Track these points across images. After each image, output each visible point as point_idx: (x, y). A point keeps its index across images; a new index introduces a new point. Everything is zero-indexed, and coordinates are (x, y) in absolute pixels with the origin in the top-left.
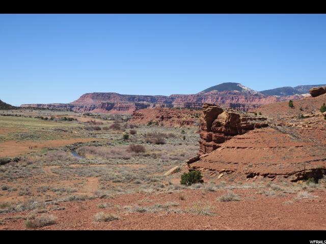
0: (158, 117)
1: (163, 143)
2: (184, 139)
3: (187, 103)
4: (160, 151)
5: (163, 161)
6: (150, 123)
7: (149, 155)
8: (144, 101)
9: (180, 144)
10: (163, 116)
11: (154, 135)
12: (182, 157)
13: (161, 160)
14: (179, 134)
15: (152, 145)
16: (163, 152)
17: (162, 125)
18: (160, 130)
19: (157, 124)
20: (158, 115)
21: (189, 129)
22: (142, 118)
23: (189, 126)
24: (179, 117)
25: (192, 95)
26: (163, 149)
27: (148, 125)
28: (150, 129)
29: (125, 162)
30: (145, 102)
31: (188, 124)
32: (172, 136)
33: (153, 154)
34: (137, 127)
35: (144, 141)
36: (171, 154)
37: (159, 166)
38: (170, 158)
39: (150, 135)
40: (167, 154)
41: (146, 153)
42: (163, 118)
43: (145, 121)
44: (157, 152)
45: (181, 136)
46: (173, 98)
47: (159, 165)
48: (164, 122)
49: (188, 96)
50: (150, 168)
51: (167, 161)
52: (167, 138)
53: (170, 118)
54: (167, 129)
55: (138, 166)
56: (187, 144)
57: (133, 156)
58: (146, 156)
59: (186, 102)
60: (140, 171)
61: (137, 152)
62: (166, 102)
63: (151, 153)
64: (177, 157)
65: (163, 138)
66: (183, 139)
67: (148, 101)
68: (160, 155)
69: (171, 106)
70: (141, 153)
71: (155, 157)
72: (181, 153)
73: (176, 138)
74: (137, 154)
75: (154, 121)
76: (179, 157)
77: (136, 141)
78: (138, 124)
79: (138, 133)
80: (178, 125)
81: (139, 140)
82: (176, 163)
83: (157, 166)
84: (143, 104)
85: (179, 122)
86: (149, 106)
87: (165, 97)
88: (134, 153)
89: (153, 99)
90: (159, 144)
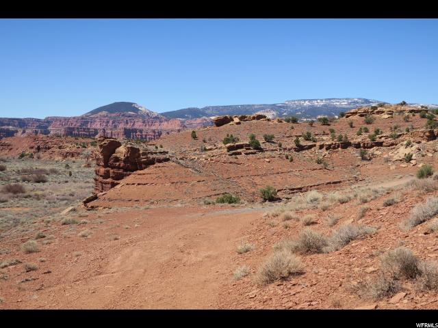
0: (32, 148)
1: (44, 182)
2: (70, 175)
3: (69, 128)
4: (43, 190)
5: (49, 203)
6: (22, 156)
7: (30, 196)
8: (9, 125)
9: (67, 182)
10: (39, 147)
11: (31, 172)
12: (71, 197)
13: (47, 201)
14: (63, 168)
15: (30, 184)
16: (48, 191)
17: (39, 158)
18: (36, 165)
19: (32, 156)
20: (33, 145)
21: (74, 162)
22: (11, 149)
23: (74, 159)
24: (60, 148)
25: (74, 118)
26: (46, 189)
27: (19, 158)
28: (23, 163)
29: (3, 206)
30: (11, 127)
31: (73, 156)
32: (54, 171)
33: (36, 195)
34: (5, 161)
35: (19, 178)
36: (58, 193)
37: (46, 209)
38: (58, 199)
39: (25, 171)
40: (52, 193)
41: (26, 194)
42: (39, 149)
43: (15, 153)
44: (39, 193)
45: (65, 171)
46: (49, 121)
47: (46, 207)
48: (41, 154)
49: (69, 119)
50: (37, 211)
51: (55, 203)
52: (47, 174)
53: (49, 148)
54: (45, 163)
55: (19, 209)
56: (74, 182)
57: (10, 197)
58: (26, 197)
59: (67, 126)
60: (25, 215)
61: (15, 192)
62: (39, 127)
63: (32, 194)
64: (64, 197)
65: (43, 175)
66: (68, 175)
67: (15, 126)
68: (44, 196)
69: (46, 132)
70: (21, 194)
71: (38, 198)
72: (70, 192)
73: (60, 174)
74: (16, 196)
75: (27, 153)
76: (67, 198)
77: (9, 179)
78: (5, 157)
79: (8, 169)
80: (60, 158)
81: (12, 178)
82: (66, 204)
83: (43, 208)
84: (8, 130)
85: (61, 154)
86: (17, 132)
87: (38, 120)
88: (11, 194)
89: (22, 123)
90: (39, 182)
